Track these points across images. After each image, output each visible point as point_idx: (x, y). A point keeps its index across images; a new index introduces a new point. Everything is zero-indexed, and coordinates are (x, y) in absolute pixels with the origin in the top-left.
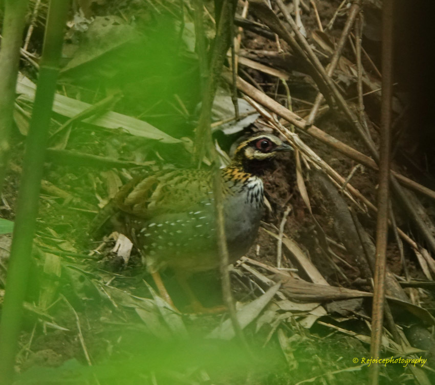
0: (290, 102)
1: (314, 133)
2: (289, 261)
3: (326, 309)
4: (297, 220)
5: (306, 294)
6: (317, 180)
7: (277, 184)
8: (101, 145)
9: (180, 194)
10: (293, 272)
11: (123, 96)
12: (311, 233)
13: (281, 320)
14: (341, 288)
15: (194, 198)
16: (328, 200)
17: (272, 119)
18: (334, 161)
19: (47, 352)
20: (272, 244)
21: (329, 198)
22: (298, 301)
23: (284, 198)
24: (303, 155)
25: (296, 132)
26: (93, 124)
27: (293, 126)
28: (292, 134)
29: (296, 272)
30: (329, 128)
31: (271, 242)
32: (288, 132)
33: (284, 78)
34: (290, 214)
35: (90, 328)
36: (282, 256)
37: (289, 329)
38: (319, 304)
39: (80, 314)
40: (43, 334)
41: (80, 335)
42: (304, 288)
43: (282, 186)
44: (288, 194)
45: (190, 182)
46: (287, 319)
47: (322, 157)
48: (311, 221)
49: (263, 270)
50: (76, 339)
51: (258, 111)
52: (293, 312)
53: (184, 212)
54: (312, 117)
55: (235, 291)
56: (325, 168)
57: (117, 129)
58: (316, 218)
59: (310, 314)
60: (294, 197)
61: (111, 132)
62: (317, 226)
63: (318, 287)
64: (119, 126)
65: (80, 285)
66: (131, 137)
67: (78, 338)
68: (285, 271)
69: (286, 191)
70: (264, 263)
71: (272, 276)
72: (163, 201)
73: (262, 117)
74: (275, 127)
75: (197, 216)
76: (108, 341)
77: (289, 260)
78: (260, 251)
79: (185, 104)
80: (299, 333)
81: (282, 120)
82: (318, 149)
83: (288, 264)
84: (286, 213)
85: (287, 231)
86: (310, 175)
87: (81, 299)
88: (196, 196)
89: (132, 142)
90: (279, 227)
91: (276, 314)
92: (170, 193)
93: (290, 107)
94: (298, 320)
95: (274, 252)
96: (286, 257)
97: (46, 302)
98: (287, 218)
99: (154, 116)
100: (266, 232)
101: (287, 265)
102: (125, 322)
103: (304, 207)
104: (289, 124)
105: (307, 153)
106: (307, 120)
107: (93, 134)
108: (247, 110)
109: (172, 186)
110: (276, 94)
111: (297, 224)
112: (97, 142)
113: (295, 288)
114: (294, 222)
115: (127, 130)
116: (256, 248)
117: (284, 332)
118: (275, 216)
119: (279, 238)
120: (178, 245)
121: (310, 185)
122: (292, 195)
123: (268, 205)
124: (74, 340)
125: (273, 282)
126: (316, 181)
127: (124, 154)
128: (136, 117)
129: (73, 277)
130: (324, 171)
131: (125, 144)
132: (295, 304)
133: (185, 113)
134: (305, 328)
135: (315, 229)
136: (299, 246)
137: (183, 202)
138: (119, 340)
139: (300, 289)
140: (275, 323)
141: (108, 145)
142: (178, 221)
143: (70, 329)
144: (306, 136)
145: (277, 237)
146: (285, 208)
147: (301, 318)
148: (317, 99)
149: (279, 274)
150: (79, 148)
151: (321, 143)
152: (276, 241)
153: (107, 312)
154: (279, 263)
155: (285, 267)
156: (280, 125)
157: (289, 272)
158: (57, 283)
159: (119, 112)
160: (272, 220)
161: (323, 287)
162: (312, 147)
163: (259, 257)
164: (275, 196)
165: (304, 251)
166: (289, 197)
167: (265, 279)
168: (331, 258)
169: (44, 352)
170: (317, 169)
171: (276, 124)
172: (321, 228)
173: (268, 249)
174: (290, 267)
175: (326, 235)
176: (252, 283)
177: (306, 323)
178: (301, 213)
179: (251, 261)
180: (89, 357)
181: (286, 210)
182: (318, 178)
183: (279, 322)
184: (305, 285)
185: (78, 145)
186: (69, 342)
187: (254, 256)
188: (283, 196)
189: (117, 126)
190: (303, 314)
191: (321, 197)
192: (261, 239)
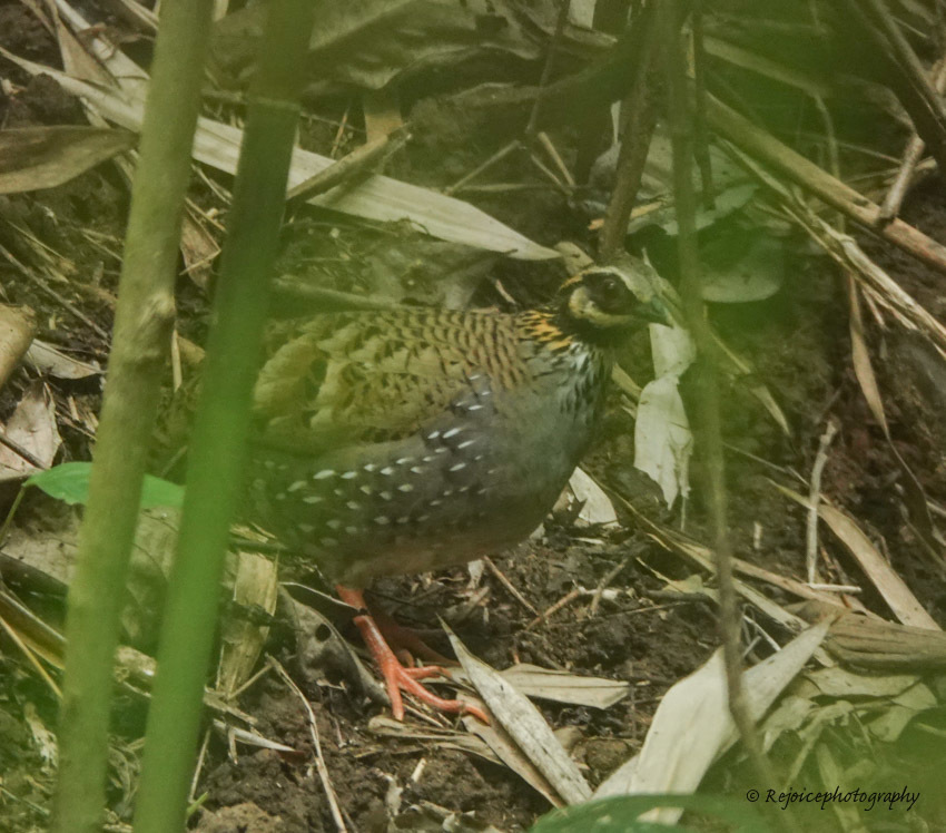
0: (834, 153)
1: (902, 238)
2: (836, 565)
3: (934, 690)
4: (853, 457)
5: (884, 653)
6: (906, 356)
7: (802, 363)
8: (357, 264)
9: (397, 387)
10: (848, 593)
11: (409, 137)
12: (891, 490)
13: (825, 723)
15: (436, 397)
16: (936, 409)
17: (791, 199)
19: (245, 812)
20: (791, 519)
21: (938, 404)
22: (863, 670)
23: (818, 400)
24: (868, 289)
25: (849, 230)
26: (335, 208)
27: (841, 217)
28: (841, 237)
29: (855, 595)
30: (930, 220)
31: (789, 514)
32: (831, 232)
33: (818, 95)
34: (835, 440)
35: (342, 744)
36: (819, 552)
37: (846, 745)
38: (918, 678)
39: (319, 705)
40: (231, 762)
41: (320, 761)
42: (880, 637)
43: (815, 369)
44: (829, 388)
45: (415, 352)
46: (839, 720)
47: (913, 295)
48: (886, 458)
49: (774, 589)
50: (310, 772)
51: (753, 177)
52: (853, 699)
53: (412, 434)
54: (895, 197)
55: (705, 646)
56: (926, 327)
57: (395, 223)
58: (900, 449)
59: (894, 704)
60: (845, 397)
61: (379, 229)
62: (904, 470)
63: (913, 633)
64: (402, 214)
66: (434, 244)
67: (316, 770)
68: (829, 591)
69: (825, 381)
70: (775, 571)
71: (798, 607)
72: (353, 406)
73: (764, 192)
74: (796, 219)
75: (451, 444)
76: (389, 777)
77: (836, 561)
78: (762, 540)
79: (565, 156)
80: (870, 757)
81: (816, 202)
82: (903, 272)
83: (835, 572)
84: (826, 439)
85: (828, 486)
86: (890, 346)
88: (440, 391)
89: (435, 258)
90: (809, 478)
91: (813, 707)
92: (367, 387)
93: (835, 167)
94: (866, 720)
95: (798, 541)
96: (828, 552)
97: (234, 676)
98: (827, 453)
99: (490, 188)
100: (775, 489)
101: (830, 574)
103: (869, 422)
104: (832, 210)
105: (879, 285)
106: (881, 202)
107: (335, 233)
108: (725, 173)
109: (368, 365)
110: (798, 133)
111: (852, 468)
112: (346, 257)
113: (858, 638)
114: (844, 461)
115: (421, 226)
116: (753, 530)
117: (832, 751)
118: (798, 447)
119: (812, 505)
120: (404, 520)
121: (889, 369)
122: (838, 393)
123: (781, 419)
124: (304, 773)
125: (799, 620)
126: (904, 361)
127: (414, 287)
128: (442, 189)
130: (925, 333)
131: (419, 262)
132: (858, 678)
133: (565, 181)
134: (883, 742)
135: (899, 481)
136: (860, 526)
137: (410, 408)
138: (416, 775)
139: (871, 639)
140: (810, 728)
141: (377, 265)
142: (400, 461)
143: (294, 746)
144: (871, 238)
145: (804, 502)
146: (823, 428)
147: (873, 715)
148: (907, 152)
149: (815, 600)
150: (301, 272)
151: (910, 260)
152: (801, 513)
154: (812, 570)
155: (828, 580)
156: (811, 214)
157: (841, 595)
158: (264, 630)
159: (399, 176)
160: (788, 458)
161: (927, 635)
162: (890, 268)
163: (759, 554)
164: (796, 394)
165: (874, 539)
166: (833, 397)
167: (781, 615)
169: (237, 810)
170: (905, 329)
171: (800, 211)
172: (913, 476)
173: (782, 534)
174: (838, 582)
175: (926, 496)
176: (748, 624)
177: (887, 729)
178: (861, 437)
179: (743, 566)
181: (824, 432)
182: (910, 353)
183: (820, 729)
184: (883, 631)
185: (299, 265)
186: (293, 779)
187: (748, 551)
188: (816, 394)
189: (397, 214)
190: (878, 704)
191: (918, 401)
192: (765, 507)
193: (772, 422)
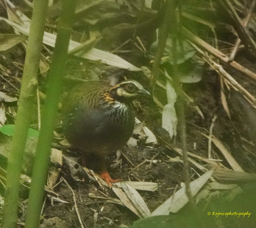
0: (217, 43)
1: (234, 66)
2: (216, 154)
4: (221, 124)
5: (229, 178)
6: (236, 98)
7: (207, 100)
8: (87, 72)
10: (219, 162)
11: (102, 38)
12: (231, 134)
13: (213, 196)
14: (253, 174)
16: (243, 112)
17: (205, 55)
18: (246, 84)
19: (55, 219)
20: (204, 142)
22: (223, 182)
23: (212, 110)
24: (226, 80)
25: (221, 64)
26: (81, 57)
27: (218, 60)
28: (218, 65)
29: (221, 162)
31: (203, 140)
32: (216, 64)
33: (212, 27)
34: (216, 120)
35: (82, 201)
36: (211, 150)
38: (238, 185)
39: (75, 191)
40: (52, 206)
41: (76, 206)
43: (211, 101)
44: (215, 106)
46: (216, 196)
47: (237, 81)
48: (230, 125)
49: (199, 160)
50: (73, 209)
51: (195, 49)
52: (220, 190)
54: (233, 55)
56: (241, 90)
57: (97, 61)
58: (234, 123)
59: (231, 192)
60: (219, 109)
61: (93, 62)
62: (235, 129)
63: (237, 172)
64: (100, 58)
65: (75, 171)
66: (107, 66)
67: (74, 208)
68: (214, 161)
69: (214, 104)
70: (200, 156)
71: (205, 165)
73: (198, 53)
74: (206, 61)
76: (94, 210)
78: (196, 147)
79: (144, 44)
81: (212, 56)
84: (214, 120)
86: (231, 95)
87: (76, 180)
89: (108, 70)
90: (209, 130)
91: (209, 192)
93: (217, 47)
94: (224, 196)
95: (206, 147)
96: (214, 151)
97: (52, 182)
98: (214, 124)
99: (123, 51)
100: (200, 133)
101: (214, 156)
102: (106, 197)
103: (225, 116)
104: (216, 58)
105: (228, 79)
107: (81, 64)
108: (188, 48)
110: (207, 37)
112: (84, 70)
113: (221, 174)
114: (218, 126)
115: (105, 62)
116: (194, 144)
118: (206, 122)
119: (210, 138)
121: (231, 101)
122: (217, 107)
123: (202, 114)
124: (71, 209)
125: (206, 169)
127: (103, 78)
128: (110, 52)
129: (71, 165)
130: (241, 92)
131: (104, 71)
132: (222, 185)
133: (143, 50)
135: (233, 131)
138: (102, 210)
139: (225, 174)
140: (208, 198)
141: (92, 72)
143: (69, 202)
144: (226, 66)
145: (208, 137)
146: (213, 117)
147: (226, 195)
148: (236, 43)
149: (210, 163)
150: (72, 74)
152: (207, 140)
153: (93, 190)
154: (210, 155)
155: (214, 158)
156: (210, 59)
157: (217, 162)
158: (60, 169)
160: (203, 125)
161: (240, 173)
162: (232, 74)
163: (195, 151)
164: (205, 108)
165: (226, 147)
166: (215, 109)
167: (201, 167)
168: (244, 151)
169: (53, 219)
170: (235, 90)
171: (207, 59)
172: (237, 130)
173: (202, 145)
174: (216, 159)
175: (240, 136)
176: (192, 170)
177: (229, 198)
178: (223, 120)
179: (191, 154)
180: (82, 221)
181: (213, 118)
183: (211, 198)
184: (228, 172)
185: (72, 72)
186: (69, 211)
187: (192, 150)
188: (211, 108)
190: (227, 192)
191: (239, 110)
192: (197, 138)
193: (199, 115)
